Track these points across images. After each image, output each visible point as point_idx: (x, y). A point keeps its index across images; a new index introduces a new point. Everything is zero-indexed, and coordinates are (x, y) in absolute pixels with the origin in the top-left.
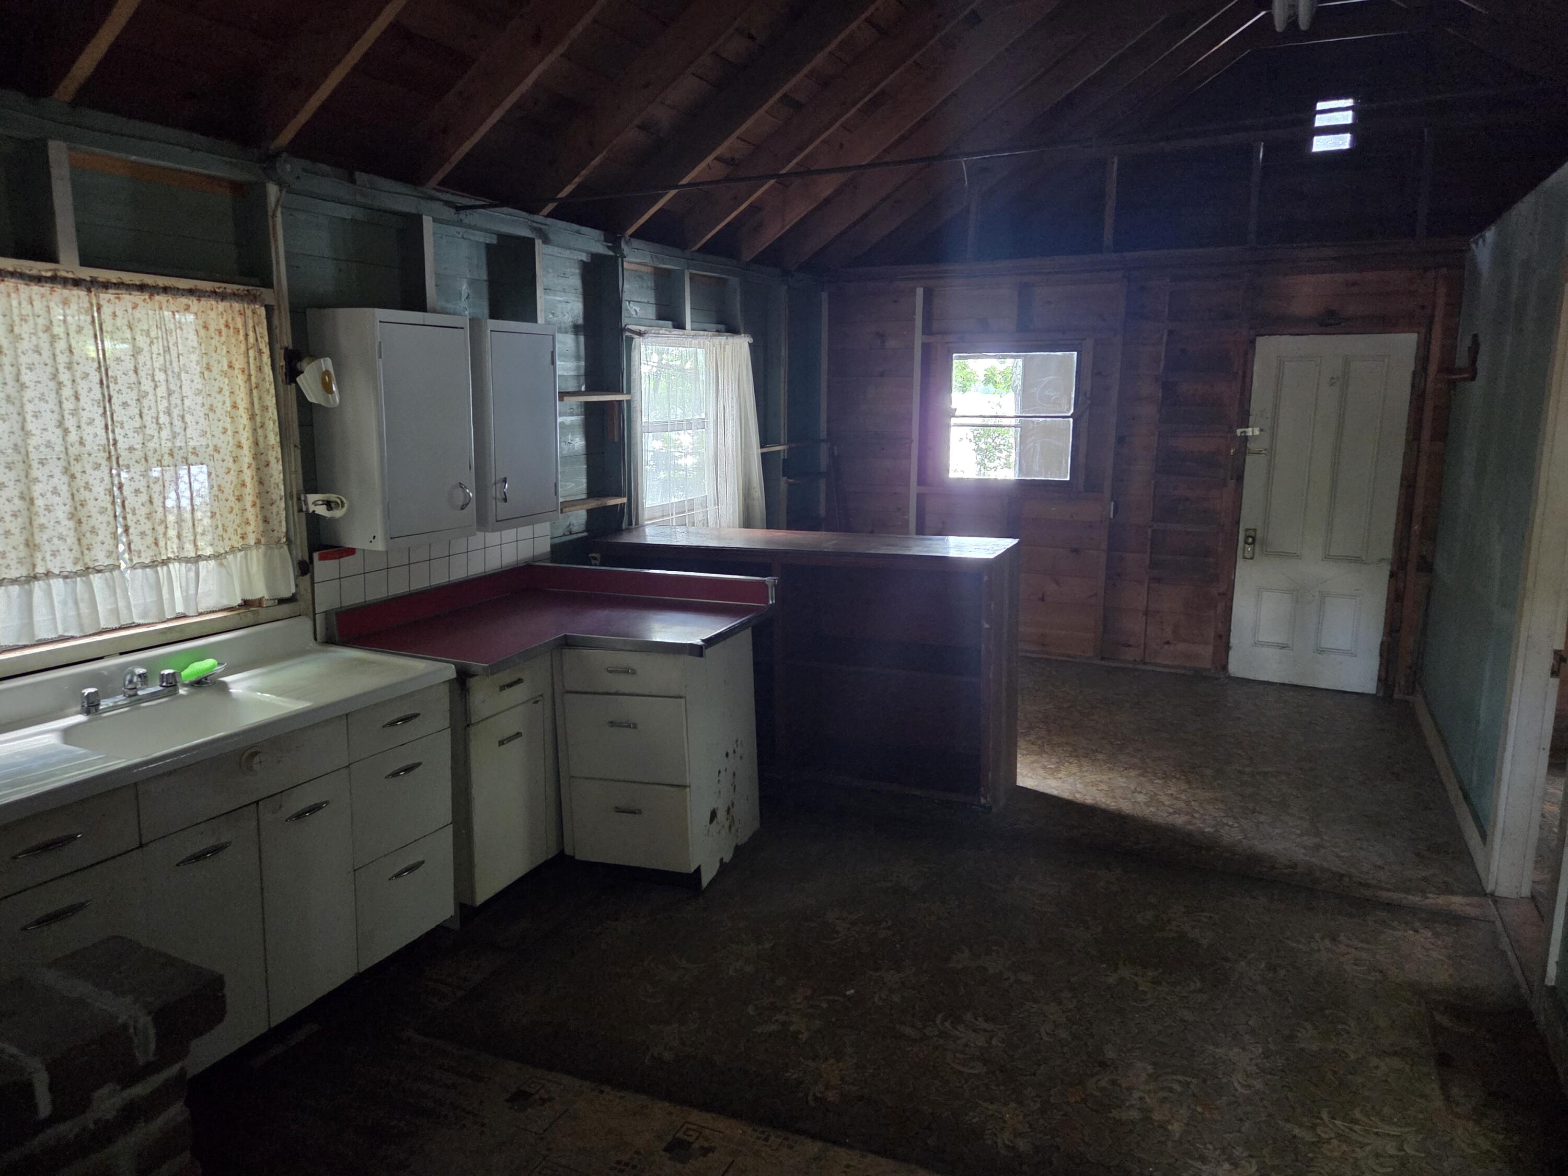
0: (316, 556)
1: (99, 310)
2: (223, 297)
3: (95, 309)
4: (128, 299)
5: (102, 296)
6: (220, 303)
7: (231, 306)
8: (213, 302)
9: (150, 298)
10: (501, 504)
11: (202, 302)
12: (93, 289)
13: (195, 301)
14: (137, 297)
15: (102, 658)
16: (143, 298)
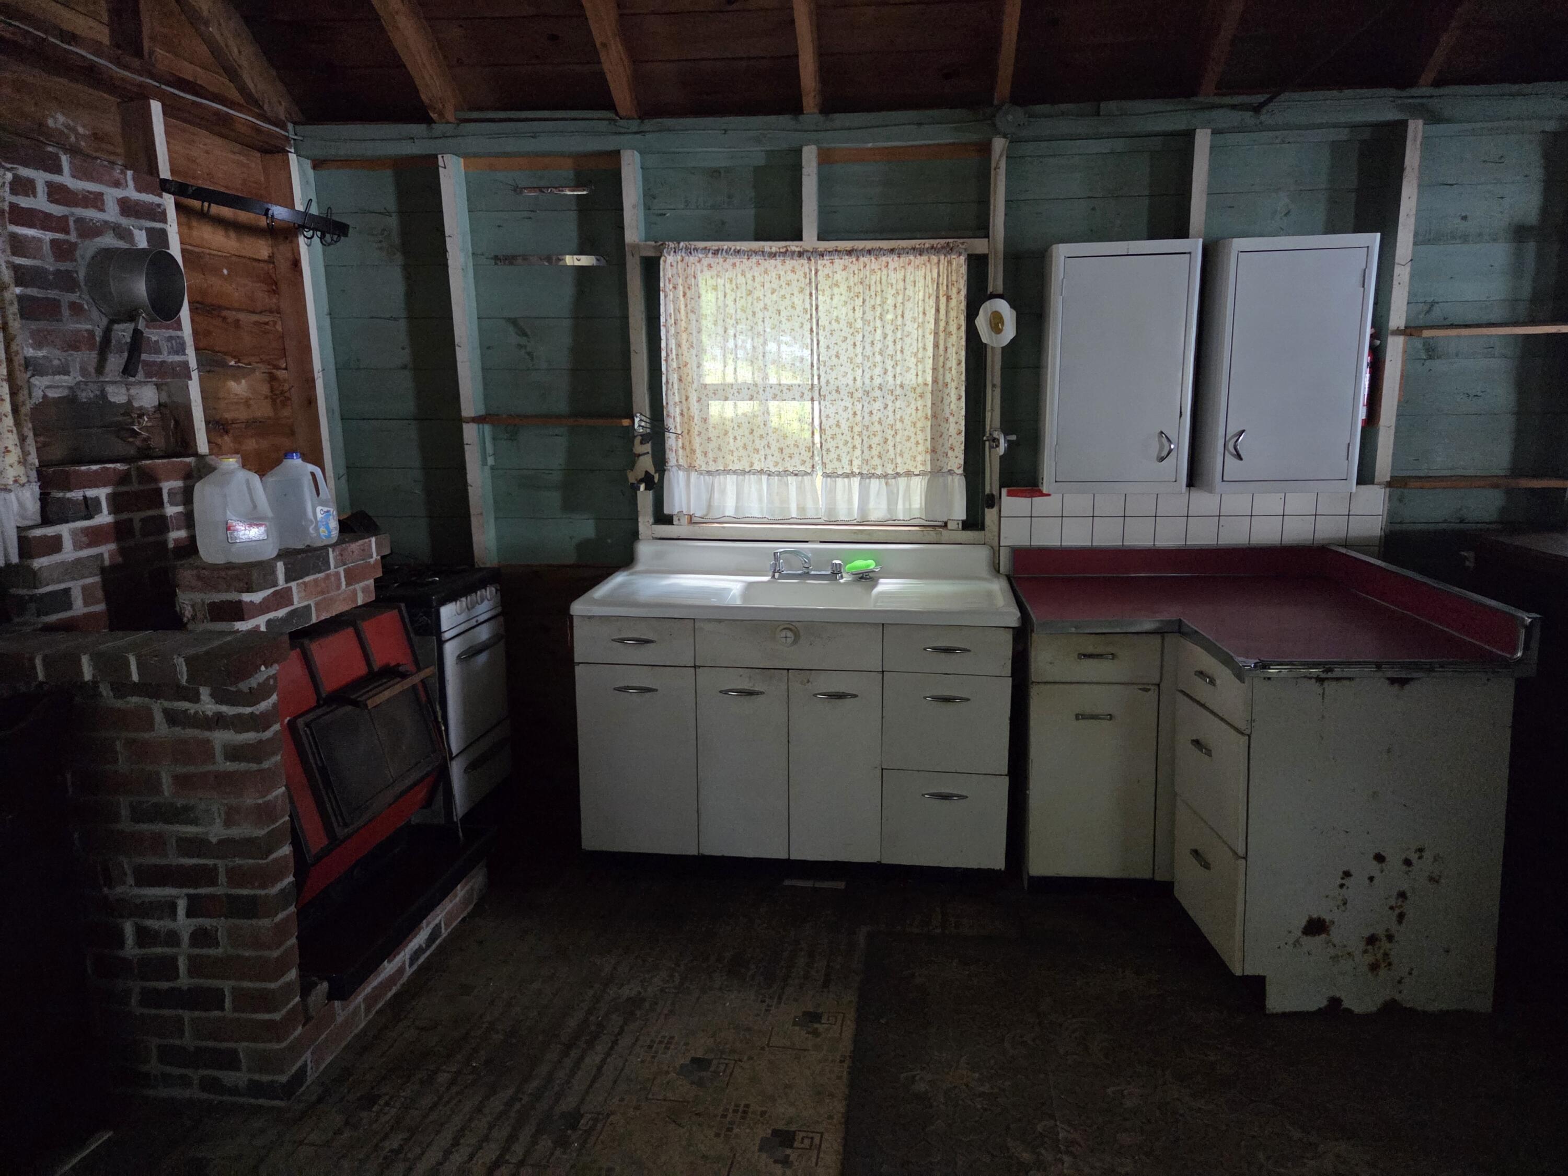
0: (1004, 491)
1: (816, 273)
2: (921, 252)
3: (813, 272)
4: (839, 263)
5: (819, 262)
6: (918, 257)
7: (929, 258)
8: (912, 257)
9: (857, 260)
10: (1231, 461)
11: (902, 259)
12: (812, 258)
13: (896, 258)
14: (847, 260)
15: (807, 542)
16: (850, 260)
